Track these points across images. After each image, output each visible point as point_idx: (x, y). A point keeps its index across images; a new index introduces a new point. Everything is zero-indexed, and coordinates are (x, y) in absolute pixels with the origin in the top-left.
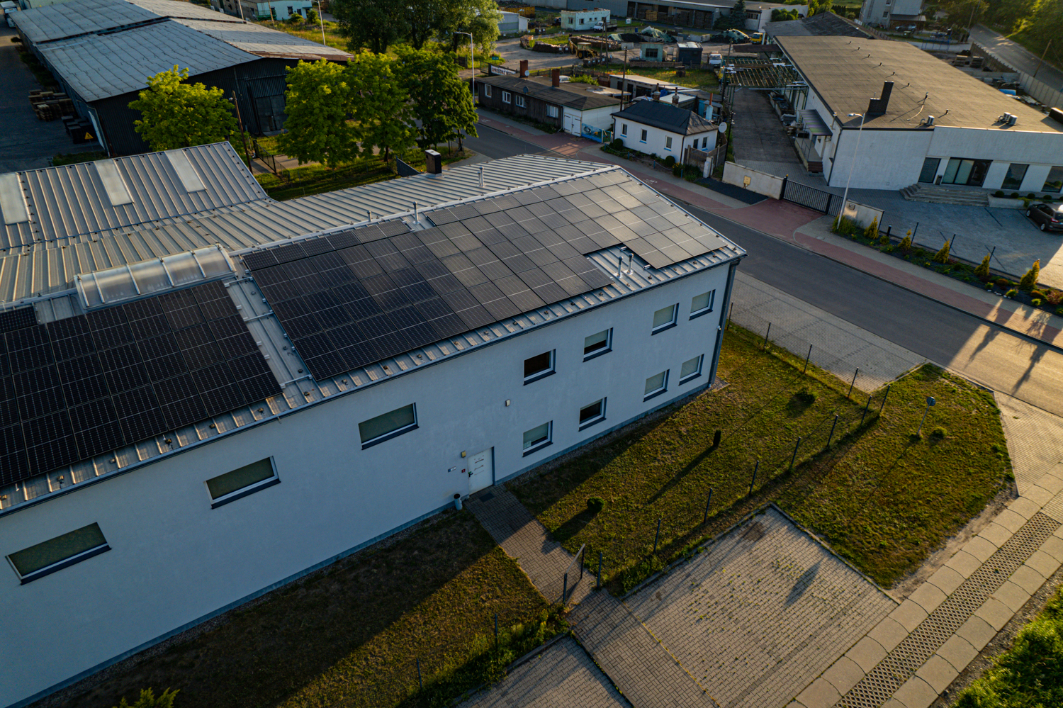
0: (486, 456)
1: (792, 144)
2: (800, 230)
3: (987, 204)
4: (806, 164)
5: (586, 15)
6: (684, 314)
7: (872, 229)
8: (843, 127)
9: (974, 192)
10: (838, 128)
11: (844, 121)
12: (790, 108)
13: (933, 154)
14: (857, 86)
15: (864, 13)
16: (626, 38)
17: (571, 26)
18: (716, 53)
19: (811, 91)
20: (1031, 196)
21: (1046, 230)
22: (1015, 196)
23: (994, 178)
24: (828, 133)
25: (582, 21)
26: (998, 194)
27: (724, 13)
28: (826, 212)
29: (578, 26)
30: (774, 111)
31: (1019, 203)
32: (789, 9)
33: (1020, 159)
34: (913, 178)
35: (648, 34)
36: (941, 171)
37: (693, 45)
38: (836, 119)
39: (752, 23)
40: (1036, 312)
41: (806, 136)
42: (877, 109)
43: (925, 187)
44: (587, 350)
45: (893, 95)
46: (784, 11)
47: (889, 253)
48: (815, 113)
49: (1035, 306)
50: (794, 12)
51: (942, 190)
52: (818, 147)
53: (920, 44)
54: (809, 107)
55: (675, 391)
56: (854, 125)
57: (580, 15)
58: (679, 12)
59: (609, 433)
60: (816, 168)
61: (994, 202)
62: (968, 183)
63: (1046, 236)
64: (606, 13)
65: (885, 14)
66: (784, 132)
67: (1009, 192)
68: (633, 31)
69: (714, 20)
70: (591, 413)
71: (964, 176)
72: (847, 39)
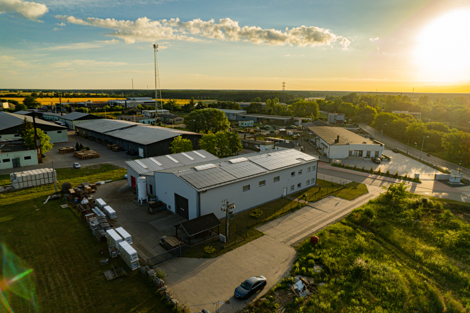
0: (286, 189)
1: (318, 151)
2: (325, 166)
3: (364, 160)
4: (323, 155)
5: (247, 122)
6: (311, 170)
7: (340, 164)
8: (330, 145)
9: (360, 157)
10: (329, 145)
11: (330, 144)
12: (315, 144)
13: (351, 150)
14: (331, 137)
15: (328, 119)
16: (262, 128)
17: (242, 126)
18: (290, 132)
19: (320, 139)
20: (372, 158)
21: (376, 163)
22: (369, 158)
23: (365, 154)
24: (327, 147)
25: (246, 124)
26: (366, 158)
27: (288, 121)
28: (330, 163)
29: (245, 126)
30: (311, 145)
31: (370, 159)
32: (307, 119)
33: (369, 150)
34: (347, 155)
35: (267, 127)
36: (353, 153)
37: (284, 130)
38: (328, 144)
39: (297, 123)
40: (373, 175)
41: (321, 149)
42: (337, 141)
43: (350, 157)
44: (299, 173)
45: (340, 139)
46: (305, 120)
47: (344, 168)
48: (323, 144)
49: (373, 174)
50: (308, 120)
51: (354, 157)
52: (325, 151)
53: (346, 128)
54: (321, 142)
55: (311, 185)
56: (332, 145)
57: (245, 122)
58: (274, 121)
59: (301, 190)
60: (325, 155)
61: (365, 159)
62: (359, 156)
63: (376, 165)
64: (253, 122)
65: (335, 120)
66: (316, 149)
67: (368, 157)
68: (262, 127)
69: (285, 122)
70: (299, 185)
71: (358, 155)
72: (326, 127)
